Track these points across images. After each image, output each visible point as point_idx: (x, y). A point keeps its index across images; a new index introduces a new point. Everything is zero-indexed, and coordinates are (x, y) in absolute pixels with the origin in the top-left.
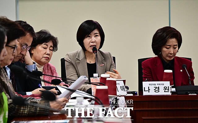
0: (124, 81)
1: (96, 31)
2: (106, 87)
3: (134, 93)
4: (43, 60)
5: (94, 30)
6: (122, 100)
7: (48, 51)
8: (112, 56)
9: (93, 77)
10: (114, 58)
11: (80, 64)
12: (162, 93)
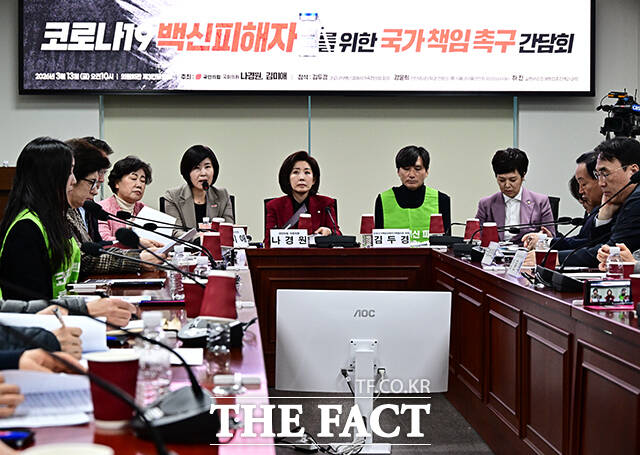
0: (245, 229)
1: (207, 161)
2: (218, 234)
3: (257, 245)
4: (133, 196)
5: (204, 159)
6: (241, 255)
7: (139, 184)
8: (230, 194)
9: (202, 222)
10: (232, 198)
11: (186, 205)
12: (296, 244)
